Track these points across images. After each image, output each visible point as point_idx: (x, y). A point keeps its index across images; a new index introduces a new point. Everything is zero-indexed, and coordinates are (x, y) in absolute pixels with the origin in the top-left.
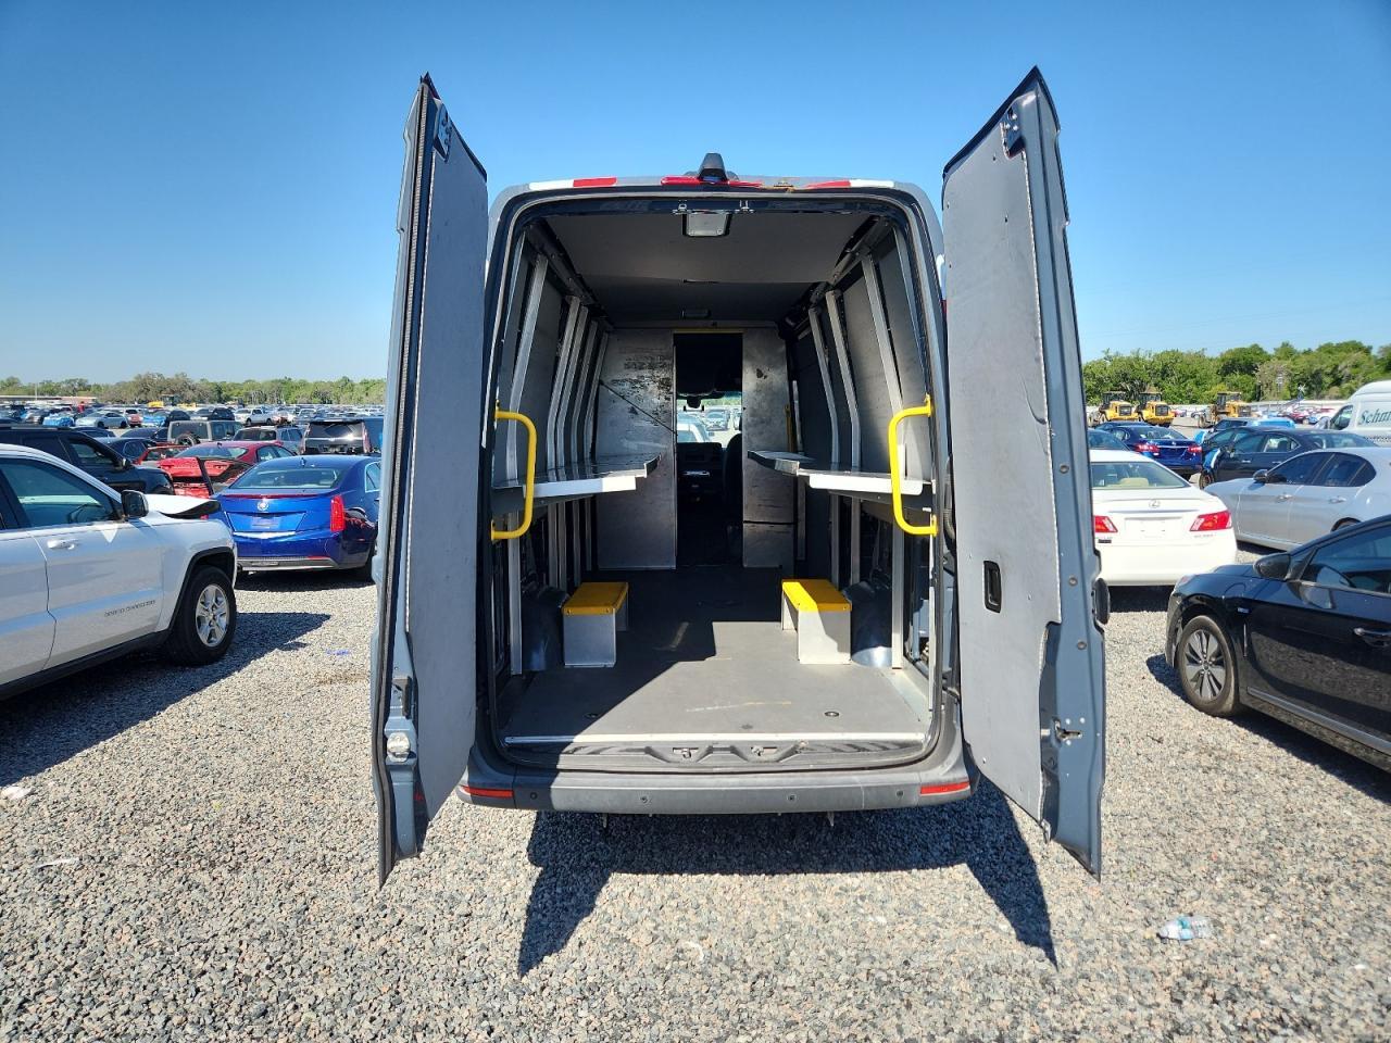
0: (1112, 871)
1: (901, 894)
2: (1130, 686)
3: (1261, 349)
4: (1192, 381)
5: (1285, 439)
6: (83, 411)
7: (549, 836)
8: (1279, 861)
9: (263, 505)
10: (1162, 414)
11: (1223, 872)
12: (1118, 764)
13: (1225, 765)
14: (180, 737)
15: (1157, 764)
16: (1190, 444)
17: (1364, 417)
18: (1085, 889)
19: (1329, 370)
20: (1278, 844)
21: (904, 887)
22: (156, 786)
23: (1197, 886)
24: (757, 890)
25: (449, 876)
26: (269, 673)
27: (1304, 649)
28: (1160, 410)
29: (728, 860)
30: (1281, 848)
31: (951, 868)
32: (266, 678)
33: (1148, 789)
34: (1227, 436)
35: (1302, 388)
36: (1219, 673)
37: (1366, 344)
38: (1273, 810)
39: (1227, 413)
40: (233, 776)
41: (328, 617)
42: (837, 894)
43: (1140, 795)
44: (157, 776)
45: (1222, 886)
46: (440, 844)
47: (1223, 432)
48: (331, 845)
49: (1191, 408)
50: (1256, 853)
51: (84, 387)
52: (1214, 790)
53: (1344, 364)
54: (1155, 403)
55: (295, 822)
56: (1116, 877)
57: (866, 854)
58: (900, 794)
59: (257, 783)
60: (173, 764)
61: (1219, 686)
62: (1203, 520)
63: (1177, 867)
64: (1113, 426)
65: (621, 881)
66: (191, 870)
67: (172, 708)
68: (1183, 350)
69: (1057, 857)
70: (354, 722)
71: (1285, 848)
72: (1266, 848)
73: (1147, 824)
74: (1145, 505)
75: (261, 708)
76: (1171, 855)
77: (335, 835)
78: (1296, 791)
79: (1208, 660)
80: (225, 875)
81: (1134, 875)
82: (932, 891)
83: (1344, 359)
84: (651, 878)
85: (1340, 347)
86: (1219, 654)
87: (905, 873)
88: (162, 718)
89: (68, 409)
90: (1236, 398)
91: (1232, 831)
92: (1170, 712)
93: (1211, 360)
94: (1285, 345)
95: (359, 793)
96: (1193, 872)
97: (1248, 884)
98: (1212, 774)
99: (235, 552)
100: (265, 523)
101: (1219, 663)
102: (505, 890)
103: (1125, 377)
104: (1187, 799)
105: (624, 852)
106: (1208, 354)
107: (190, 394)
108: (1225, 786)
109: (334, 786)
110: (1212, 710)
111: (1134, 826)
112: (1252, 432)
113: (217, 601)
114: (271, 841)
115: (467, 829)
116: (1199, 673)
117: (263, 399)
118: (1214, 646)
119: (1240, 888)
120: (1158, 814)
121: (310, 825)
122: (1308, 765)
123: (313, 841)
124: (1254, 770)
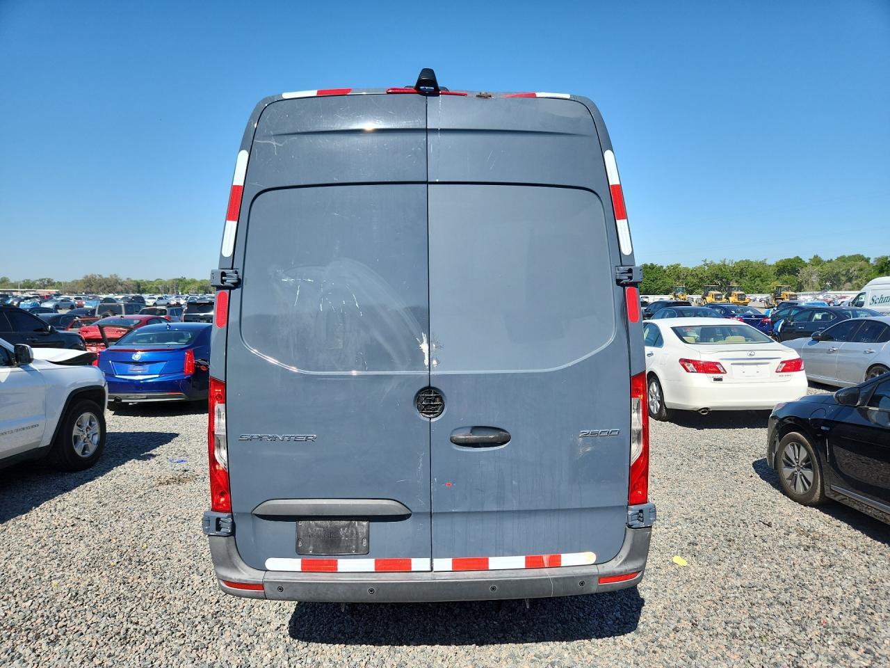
0: (747, 636)
1: (583, 660)
2: (742, 482)
3: (801, 259)
4: (758, 279)
5: (825, 313)
6: (47, 298)
7: (309, 610)
8: (873, 625)
9: (137, 357)
10: (742, 300)
11: (832, 636)
12: (741, 543)
13: (819, 544)
14: (44, 527)
15: (770, 544)
16: (764, 317)
17: (873, 300)
18: (728, 653)
19: (844, 272)
20: (870, 611)
21: (586, 654)
22: (14, 567)
23: (814, 649)
24: (468, 658)
25: (223, 648)
26: (124, 477)
27: (861, 454)
28: (741, 297)
29: (447, 631)
30: (872, 614)
31: (622, 636)
32: (120, 481)
33: (766, 565)
34: (786, 312)
35: (828, 284)
36: (809, 474)
37: (866, 256)
38: (861, 581)
39: (782, 299)
40: (75, 560)
41: (177, 435)
42: (533, 661)
43: (761, 570)
44: (18, 559)
45: (833, 648)
46: (221, 618)
47: (782, 310)
48: (134, 620)
49: (759, 297)
50: (854, 618)
51: (50, 284)
52: (814, 565)
53: (853, 269)
54: (737, 293)
55: (112, 599)
56: (751, 642)
57: (555, 624)
58: (582, 584)
59: (92, 565)
60: (32, 550)
61: (809, 483)
62: (784, 364)
63: (796, 632)
64: (713, 306)
65: (360, 651)
66: (18, 642)
67: (45, 505)
68: (752, 259)
69: (704, 625)
70: (177, 515)
71: (875, 614)
72: (861, 614)
73: (769, 595)
74: (745, 355)
75: (111, 504)
76: (790, 621)
77: (140, 610)
78: (874, 565)
79: (799, 464)
80: (44, 647)
81: (765, 640)
82: (608, 657)
83: (854, 265)
84: (384, 649)
85: (850, 258)
86: (807, 460)
87: (586, 641)
88: (36, 513)
89: (37, 297)
90: (787, 289)
91: (833, 599)
92: (773, 502)
93: (770, 266)
94: (816, 257)
95: (168, 574)
96: (810, 636)
97: (853, 646)
98: (811, 551)
99: (106, 389)
100: (138, 369)
101: (808, 467)
102: (266, 660)
103: (717, 277)
104: (796, 573)
105: (366, 624)
106: (768, 262)
107: (119, 288)
108: (822, 561)
109: (150, 568)
110: (804, 501)
111: (759, 596)
112: (802, 309)
113: (90, 424)
114: (89, 615)
115: (245, 605)
116: (793, 474)
117: (167, 291)
118: (804, 454)
119: (848, 650)
120: (776, 585)
121: (122, 601)
122: (879, 543)
123: (121, 616)
124: (841, 548)
